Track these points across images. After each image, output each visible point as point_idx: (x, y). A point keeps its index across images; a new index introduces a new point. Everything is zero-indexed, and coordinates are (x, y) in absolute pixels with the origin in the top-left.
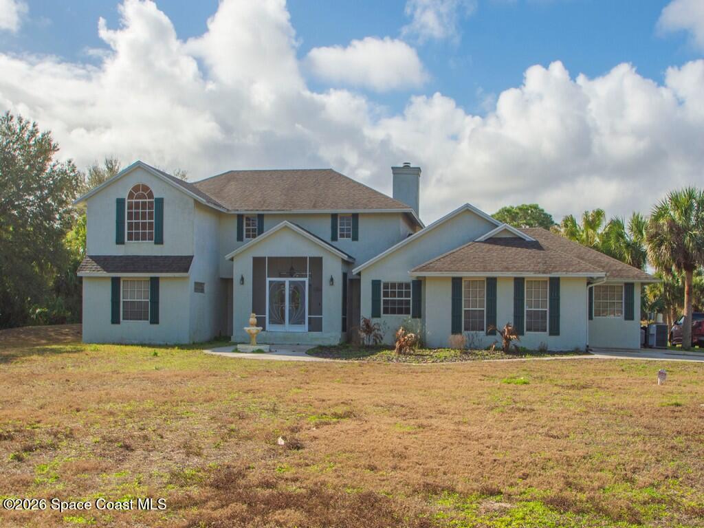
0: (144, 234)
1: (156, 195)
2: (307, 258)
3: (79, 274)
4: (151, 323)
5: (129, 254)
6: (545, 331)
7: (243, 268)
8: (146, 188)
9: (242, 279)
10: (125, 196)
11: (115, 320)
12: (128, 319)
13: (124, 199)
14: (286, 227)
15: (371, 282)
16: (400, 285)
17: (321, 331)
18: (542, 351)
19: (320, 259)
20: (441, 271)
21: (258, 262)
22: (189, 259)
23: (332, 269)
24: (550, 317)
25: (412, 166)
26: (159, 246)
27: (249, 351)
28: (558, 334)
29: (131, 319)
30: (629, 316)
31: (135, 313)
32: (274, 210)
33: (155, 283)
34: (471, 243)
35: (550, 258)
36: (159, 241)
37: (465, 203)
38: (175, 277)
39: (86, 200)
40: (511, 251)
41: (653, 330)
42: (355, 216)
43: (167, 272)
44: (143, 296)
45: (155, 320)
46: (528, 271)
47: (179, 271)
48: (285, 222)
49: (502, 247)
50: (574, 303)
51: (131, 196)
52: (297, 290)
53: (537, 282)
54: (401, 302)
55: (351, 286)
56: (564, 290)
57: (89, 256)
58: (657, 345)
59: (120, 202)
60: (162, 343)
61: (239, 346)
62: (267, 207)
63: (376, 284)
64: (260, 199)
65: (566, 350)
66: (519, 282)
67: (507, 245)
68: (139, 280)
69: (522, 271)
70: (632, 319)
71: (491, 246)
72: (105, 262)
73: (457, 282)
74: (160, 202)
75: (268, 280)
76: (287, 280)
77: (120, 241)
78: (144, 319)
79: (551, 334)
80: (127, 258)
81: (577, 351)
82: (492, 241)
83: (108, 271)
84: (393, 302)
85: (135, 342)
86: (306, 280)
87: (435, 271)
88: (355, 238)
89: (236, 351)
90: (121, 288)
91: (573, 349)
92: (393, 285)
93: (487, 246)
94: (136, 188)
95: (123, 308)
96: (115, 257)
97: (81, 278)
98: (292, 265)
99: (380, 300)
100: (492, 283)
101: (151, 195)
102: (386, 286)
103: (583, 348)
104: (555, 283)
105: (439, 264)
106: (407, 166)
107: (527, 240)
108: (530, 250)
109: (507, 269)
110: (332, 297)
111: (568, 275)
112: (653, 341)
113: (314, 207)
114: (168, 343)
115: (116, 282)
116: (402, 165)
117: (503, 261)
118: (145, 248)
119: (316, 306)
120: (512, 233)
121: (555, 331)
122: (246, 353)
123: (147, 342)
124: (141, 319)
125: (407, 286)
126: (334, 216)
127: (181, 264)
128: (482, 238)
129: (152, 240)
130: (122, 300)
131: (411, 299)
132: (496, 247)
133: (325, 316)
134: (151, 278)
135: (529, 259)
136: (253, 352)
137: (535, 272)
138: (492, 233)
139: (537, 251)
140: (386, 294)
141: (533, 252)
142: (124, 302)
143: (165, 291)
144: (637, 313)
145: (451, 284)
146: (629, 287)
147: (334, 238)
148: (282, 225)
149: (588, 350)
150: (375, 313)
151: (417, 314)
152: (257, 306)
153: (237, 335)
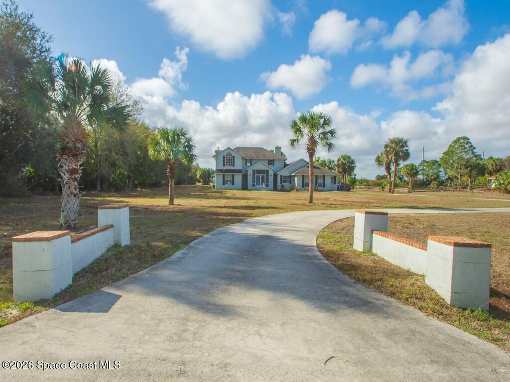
0: (230, 164)
1: (233, 155)
2: (265, 170)
6: (322, 186)
7: (250, 172)
8: (230, 153)
9: (250, 175)
10: (225, 155)
11: (224, 184)
17: (268, 186)
18: (322, 191)
19: (268, 170)
21: (254, 171)
22: (241, 170)
23: (271, 173)
24: (323, 184)
29: (227, 184)
30: (335, 183)
32: (255, 158)
33: (233, 175)
35: (323, 171)
36: (234, 166)
37: (301, 158)
38: (238, 174)
41: (340, 187)
42: (274, 160)
43: (236, 173)
44: (230, 178)
45: (233, 184)
46: (319, 174)
50: (328, 181)
52: (263, 177)
53: (320, 176)
54: (287, 180)
55: (275, 176)
56: (326, 178)
59: (224, 157)
62: (253, 157)
63: (281, 176)
64: (250, 155)
66: (316, 176)
68: (229, 175)
72: (221, 171)
73: (303, 176)
74: (234, 157)
75: (256, 175)
76: (260, 175)
77: (224, 166)
80: (226, 170)
83: (221, 173)
84: (285, 180)
85: (229, 189)
86: (265, 175)
88: (274, 165)
90: (225, 177)
91: (327, 190)
92: (285, 176)
93: (307, 168)
94: (228, 153)
95: (226, 181)
96: (223, 169)
98: (260, 172)
99: (282, 180)
101: (231, 155)
104: (324, 176)
106: (278, 147)
107: (316, 167)
110: (271, 179)
111: (327, 175)
112: (340, 189)
113: (264, 158)
114: (236, 189)
115: (224, 175)
118: (230, 167)
119: (267, 181)
121: (324, 186)
124: (230, 184)
125: (288, 177)
126: (269, 160)
127: (239, 171)
128: (306, 166)
129: (232, 165)
130: (225, 179)
131: (289, 179)
133: (269, 184)
135: (318, 171)
137: (321, 174)
138: (308, 165)
140: (283, 178)
143: (235, 178)
144: (336, 183)
145: (302, 177)
146: (335, 177)
147: (269, 165)
148: (260, 162)
149: (331, 191)
150: (281, 183)
151: (290, 183)
152: (254, 181)
153: (249, 188)
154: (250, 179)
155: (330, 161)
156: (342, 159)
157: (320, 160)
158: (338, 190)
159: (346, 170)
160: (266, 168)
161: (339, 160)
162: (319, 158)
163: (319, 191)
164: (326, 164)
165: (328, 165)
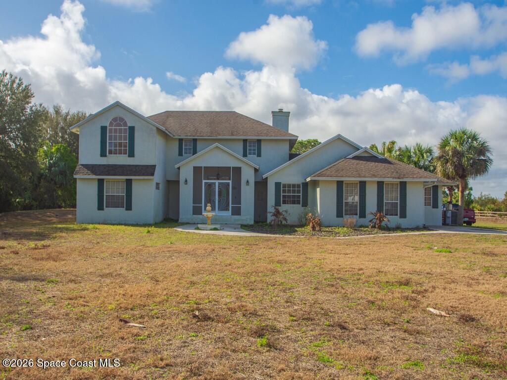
0: (120, 150)
1: (129, 124)
2: (230, 167)
3: (75, 176)
4: (127, 209)
5: (110, 163)
6: (397, 215)
7: (187, 174)
8: (122, 119)
9: (186, 181)
10: (107, 124)
11: (100, 208)
12: (109, 207)
13: (106, 127)
14: (217, 147)
15: (274, 183)
16: (294, 186)
17: (240, 215)
18: (398, 229)
19: (240, 169)
20: (331, 177)
21: (197, 170)
22: (154, 167)
23: (248, 175)
24: (400, 206)
25: (284, 111)
26: (131, 158)
27: (208, 229)
28: (405, 217)
29: (111, 207)
30: (435, 206)
31: (115, 202)
32: (206, 136)
33: (129, 183)
34: (344, 159)
35: (399, 169)
36: (132, 154)
37: (338, 134)
38: (144, 179)
39: (79, 127)
40: (372, 164)
41: (449, 214)
42: (259, 141)
43: (139, 175)
44: (120, 192)
45: (129, 207)
46: (388, 177)
47: (147, 175)
48: (217, 144)
49: (365, 162)
50: (416, 198)
51: (111, 124)
52: (224, 188)
53: (392, 184)
54: (294, 196)
56: (409, 190)
57: (81, 165)
58: (452, 223)
59: (104, 129)
60: (134, 223)
61: (199, 226)
62: (200, 134)
63: (278, 185)
64: (193, 129)
65: (410, 227)
66: (380, 185)
67: (367, 160)
68: (118, 181)
69: (385, 177)
70: (437, 207)
71: (358, 161)
72: (93, 169)
73: (340, 184)
74: (132, 129)
75: (204, 181)
76: (217, 182)
77: (103, 154)
78: (121, 207)
79: (401, 217)
80: (108, 166)
81: (417, 229)
82: (356, 158)
83: (96, 174)
84: (289, 196)
85: (115, 222)
86: (230, 182)
87: (328, 177)
88: (259, 155)
89: (198, 229)
90: (105, 186)
91: (415, 227)
92: (289, 186)
93: (354, 161)
94: (115, 119)
95: (106, 200)
96: (100, 165)
97: (76, 179)
98: (219, 172)
99: (281, 195)
100: (363, 185)
101: (125, 124)
102: (284, 186)
103: (421, 226)
104: (403, 185)
105: (328, 173)
106: (281, 111)
107: (379, 158)
108: (384, 164)
109: (374, 176)
111: (414, 180)
112: (449, 221)
113: (232, 135)
114: (139, 223)
115: (101, 182)
116: (278, 111)
117: (370, 171)
118: (122, 160)
119: (237, 199)
120: (370, 153)
121: (403, 215)
122: (206, 230)
123: (123, 223)
124: (119, 207)
125: (298, 186)
126: (245, 141)
127: (148, 170)
128: (351, 156)
129: (126, 154)
130: (105, 194)
131: (301, 194)
132: (361, 162)
133: (243, 206)
134: (127, 179)
135: (386, 170)
136: (211, 230)
137: (393, 178)
138: (357, 153)
139: (389, 165)
140: (284, 191)
141: (387, 165)
142: (106, 195)
143: (136, 188)
144: (440, 204)
145: (335, 186)
146: (435, 188)
147: (245, 155)
148: (214, 145)
149: (425, 228)
150: (277, 204)
151: (305, 204)
152: (197, 199)
153: (183, 218)
154: (186, 193)
155: (420, 150)
156: (453, 143)
157: (396, 147)
158: (445, 224)
159: (464, 170)
160: (231, 163)
161: (444, 144)
162: (393, 143)
163: (388, 229)
164: (409, 157)
165: (416, 159)
